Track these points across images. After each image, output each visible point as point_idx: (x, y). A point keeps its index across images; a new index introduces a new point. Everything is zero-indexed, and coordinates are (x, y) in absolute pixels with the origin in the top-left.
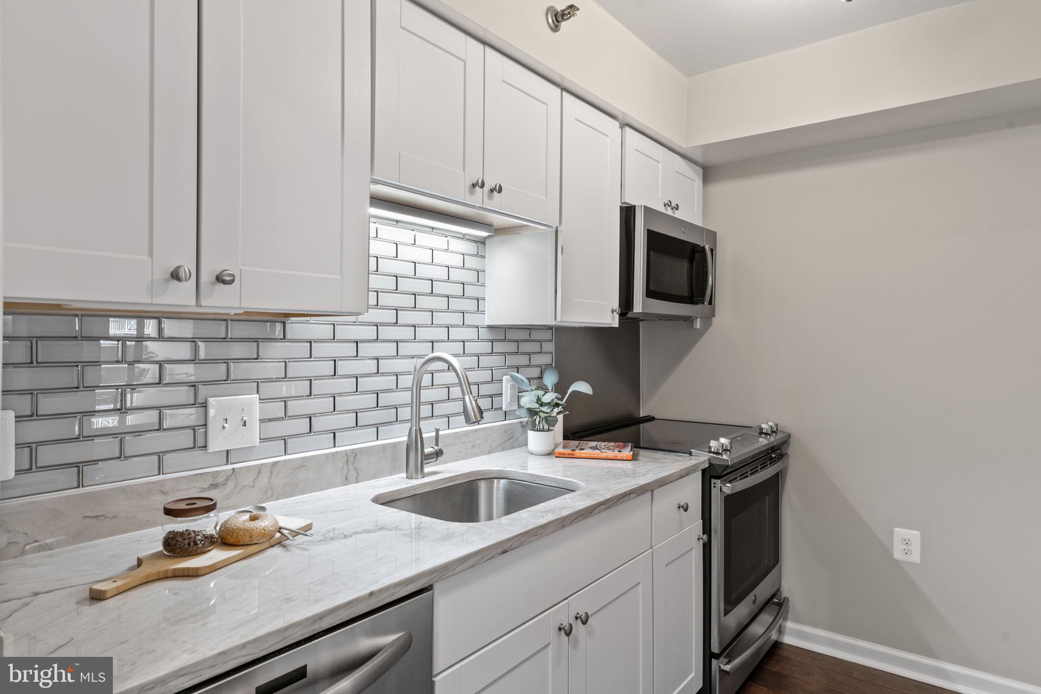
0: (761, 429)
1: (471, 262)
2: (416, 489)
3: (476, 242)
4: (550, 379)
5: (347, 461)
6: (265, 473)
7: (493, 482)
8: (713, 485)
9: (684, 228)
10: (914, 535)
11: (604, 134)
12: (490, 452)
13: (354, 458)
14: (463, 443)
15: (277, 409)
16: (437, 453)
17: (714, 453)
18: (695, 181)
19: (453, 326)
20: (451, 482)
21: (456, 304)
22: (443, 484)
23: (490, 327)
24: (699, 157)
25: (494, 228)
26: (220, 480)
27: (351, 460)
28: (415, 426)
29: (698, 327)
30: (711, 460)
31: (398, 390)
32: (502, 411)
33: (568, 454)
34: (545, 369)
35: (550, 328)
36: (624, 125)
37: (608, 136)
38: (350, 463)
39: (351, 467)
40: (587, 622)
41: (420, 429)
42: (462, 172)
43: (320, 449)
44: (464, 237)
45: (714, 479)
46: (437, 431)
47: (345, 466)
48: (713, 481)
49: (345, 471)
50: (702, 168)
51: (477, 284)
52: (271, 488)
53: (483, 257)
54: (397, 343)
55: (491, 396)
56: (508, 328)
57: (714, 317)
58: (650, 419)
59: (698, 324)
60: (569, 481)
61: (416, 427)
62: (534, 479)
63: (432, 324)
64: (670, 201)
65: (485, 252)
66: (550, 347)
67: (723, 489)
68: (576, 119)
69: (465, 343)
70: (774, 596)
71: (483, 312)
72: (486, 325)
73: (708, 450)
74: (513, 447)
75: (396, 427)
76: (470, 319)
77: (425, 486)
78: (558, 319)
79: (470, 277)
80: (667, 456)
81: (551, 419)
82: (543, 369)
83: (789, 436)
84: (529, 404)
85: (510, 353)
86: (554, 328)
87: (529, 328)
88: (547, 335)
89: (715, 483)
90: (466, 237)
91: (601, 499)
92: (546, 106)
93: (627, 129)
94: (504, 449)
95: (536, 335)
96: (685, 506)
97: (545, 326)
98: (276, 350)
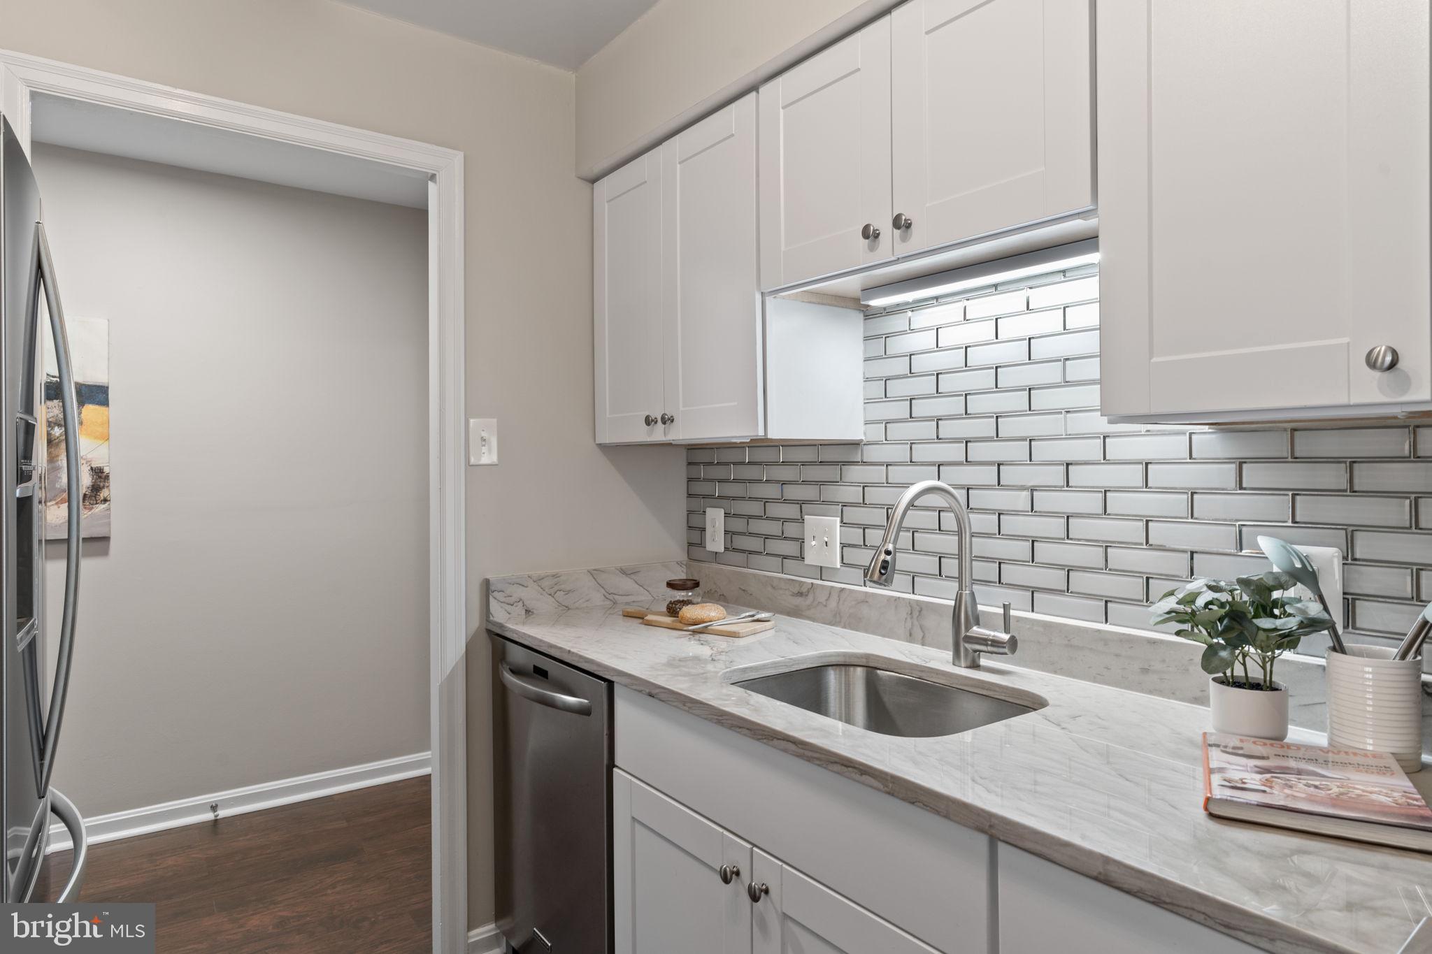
5: (911, 613)
6: (835, 597)
13: (920, 611)
15: (855, 535)
26: (804, 590)
27: (916, 614)
38: (915, 616)
39: (916, 623)
46: (1006, 608)
47: (909, 619)
49: (909, 624)
52: (839, 614)
98: (855, 473)
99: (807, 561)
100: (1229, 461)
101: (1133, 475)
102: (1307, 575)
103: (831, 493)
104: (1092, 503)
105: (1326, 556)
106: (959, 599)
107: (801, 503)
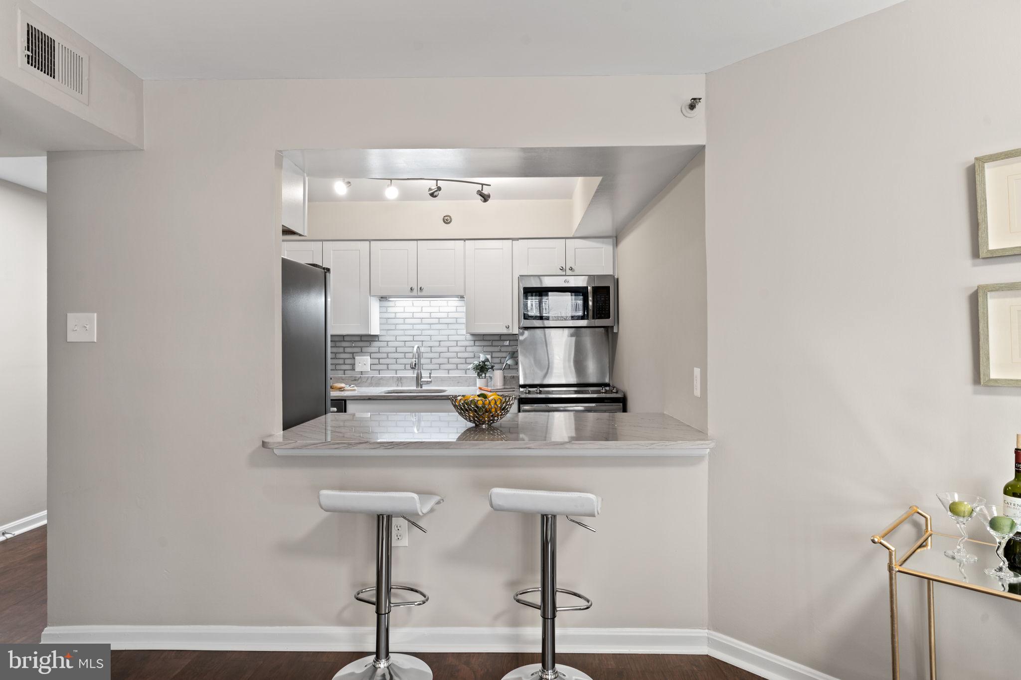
13: (401, 379)
15: (376, 361)
26: (357, 379)
27: (399, 379)
36: (518, 239)
39: (399, 382)
43: (390, 374)
47: (397, 381)
49: (397, 383)
50: (614, 238)
52: (371, 384)
64: (562, 267)
93: (520, 241)
98: (376, 344)
99: (356, 370)
100: (472, 340)
101: (454, 344)
102: (487, 360)
103: (364, 350)
104: (445, 349)
105: (489, 357)
106: (418, 374)
107: (353, 353)
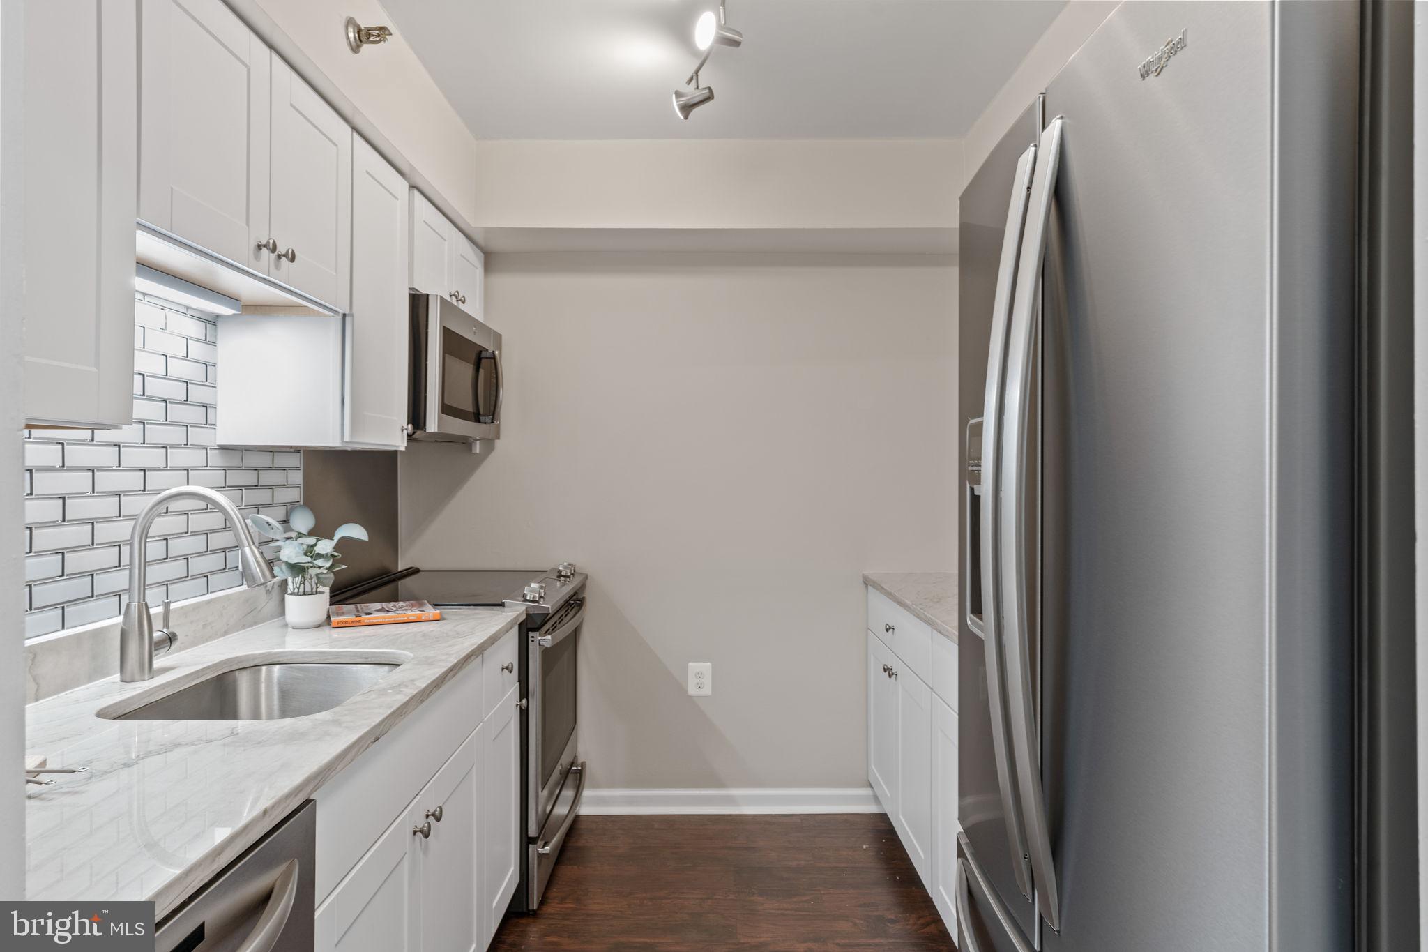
0: (560, 572)
1: (197, 350)
2: (150, 695)
3: (203, 321)
4: (304, 521)
7: (260, 671)
8: (530, 639)
9: (475, 327)
10: (706, 667)
11: (393, 195)
12: (226, 633)
14: (192, 622)
16: (170, 639)
17: (529, 601)
18: (477, 268)
19: (174, 446)
20: (198, 678)
21: (177, 413)
22: (187, 683)
23: (223, 448)
24: (479, 238)
25: (242, 303)
28: (137, 600)
29: (478, 451)
30: (529, 609)
31: (95, 547)
32: (237, 572)
33: (352, 622)
34: (293, 509)
35: (297, 450)
36: (413, 187)
37: (397, 199)
40: (441, 818)
41: (146, 604)
42: (245, 225)
44: (187, 311)
45: (532, 631)
48: (531, 634)
50: (483, 253)
51: (205, 384)
53: (213, 344)
54: (93, 471)
55: (223, 550)
56: (245, 450)
57: (498, 438)
58: (413, 571)
59: (477, 448)
60: (383, 653)
61: (139, 601)
62: (324, 658)
63: (144, 443)
64: (457, 292)
65: (216, 336)
66: (297, 477)
67: (542, 641)
68: (367, 172)
69: (190, 472)
70: (572, 764)
71: (213, 426)
72: (218, 446)
73: (522, 599)
74: (255, 623)
75: (91, 605)
76: (198, 436)
77: (164, 689)
78: (347, 439)
79: (191, 371)
80: (477, 611)
81: (323, 576)
82: (290, 509)
83: (586, 578)
84: (296, 556)
85: (248, 487)
86: (302, 452)
87: (272, 450)
88: (295, 460)
89: (533, 637)
90: (191, 312)
91: (450, 665)
92: (335, 148)
93: (416, 193)
94: (244, 627)
95: (281, 460)
96: (510, 667)
97: (291, 447)
